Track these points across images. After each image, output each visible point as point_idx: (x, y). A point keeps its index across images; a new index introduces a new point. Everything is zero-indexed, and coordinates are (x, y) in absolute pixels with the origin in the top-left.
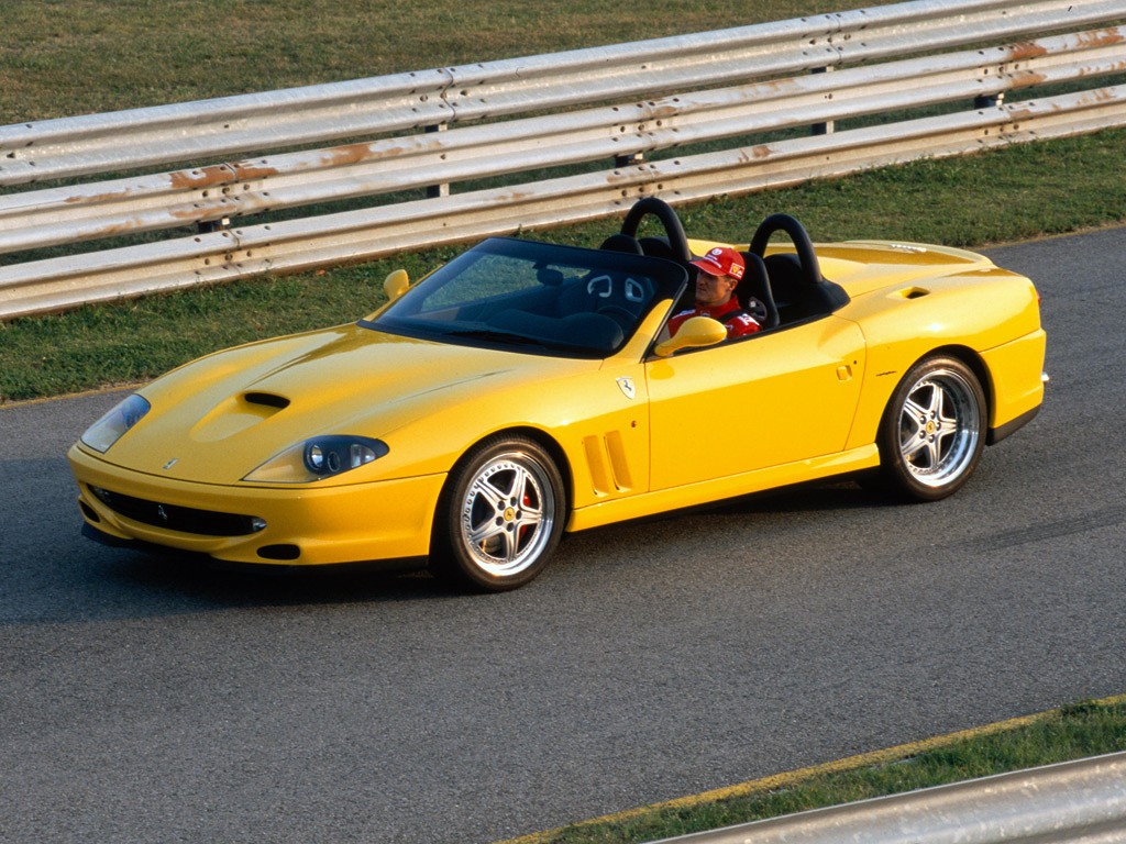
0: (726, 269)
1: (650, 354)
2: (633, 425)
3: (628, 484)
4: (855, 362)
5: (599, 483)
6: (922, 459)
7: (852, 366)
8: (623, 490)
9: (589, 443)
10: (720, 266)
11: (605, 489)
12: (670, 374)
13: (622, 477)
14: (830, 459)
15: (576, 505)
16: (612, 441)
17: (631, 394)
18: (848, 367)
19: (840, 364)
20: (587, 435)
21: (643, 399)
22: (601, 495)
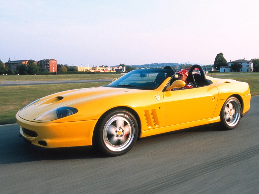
0: (184, 73)
1: (165, 90)
2: (160, 108)
3: (158, 124)
4: (216, 96)
5: (149, 124)
6: (229, 120)
7: (215, 97)
8: (157, 126)
9: (146, 113)
10: (183, 73)
11: (151, 125)
12: (170, 95)
13: (156, 122)
14: (210, 119)
15: (142, 130)
16: (153, 112)
17: (159, 99)
18: (214, 97)
19: (213, 96)
20: (145, 110)
21: (162, 101)
22: (150, 127)
